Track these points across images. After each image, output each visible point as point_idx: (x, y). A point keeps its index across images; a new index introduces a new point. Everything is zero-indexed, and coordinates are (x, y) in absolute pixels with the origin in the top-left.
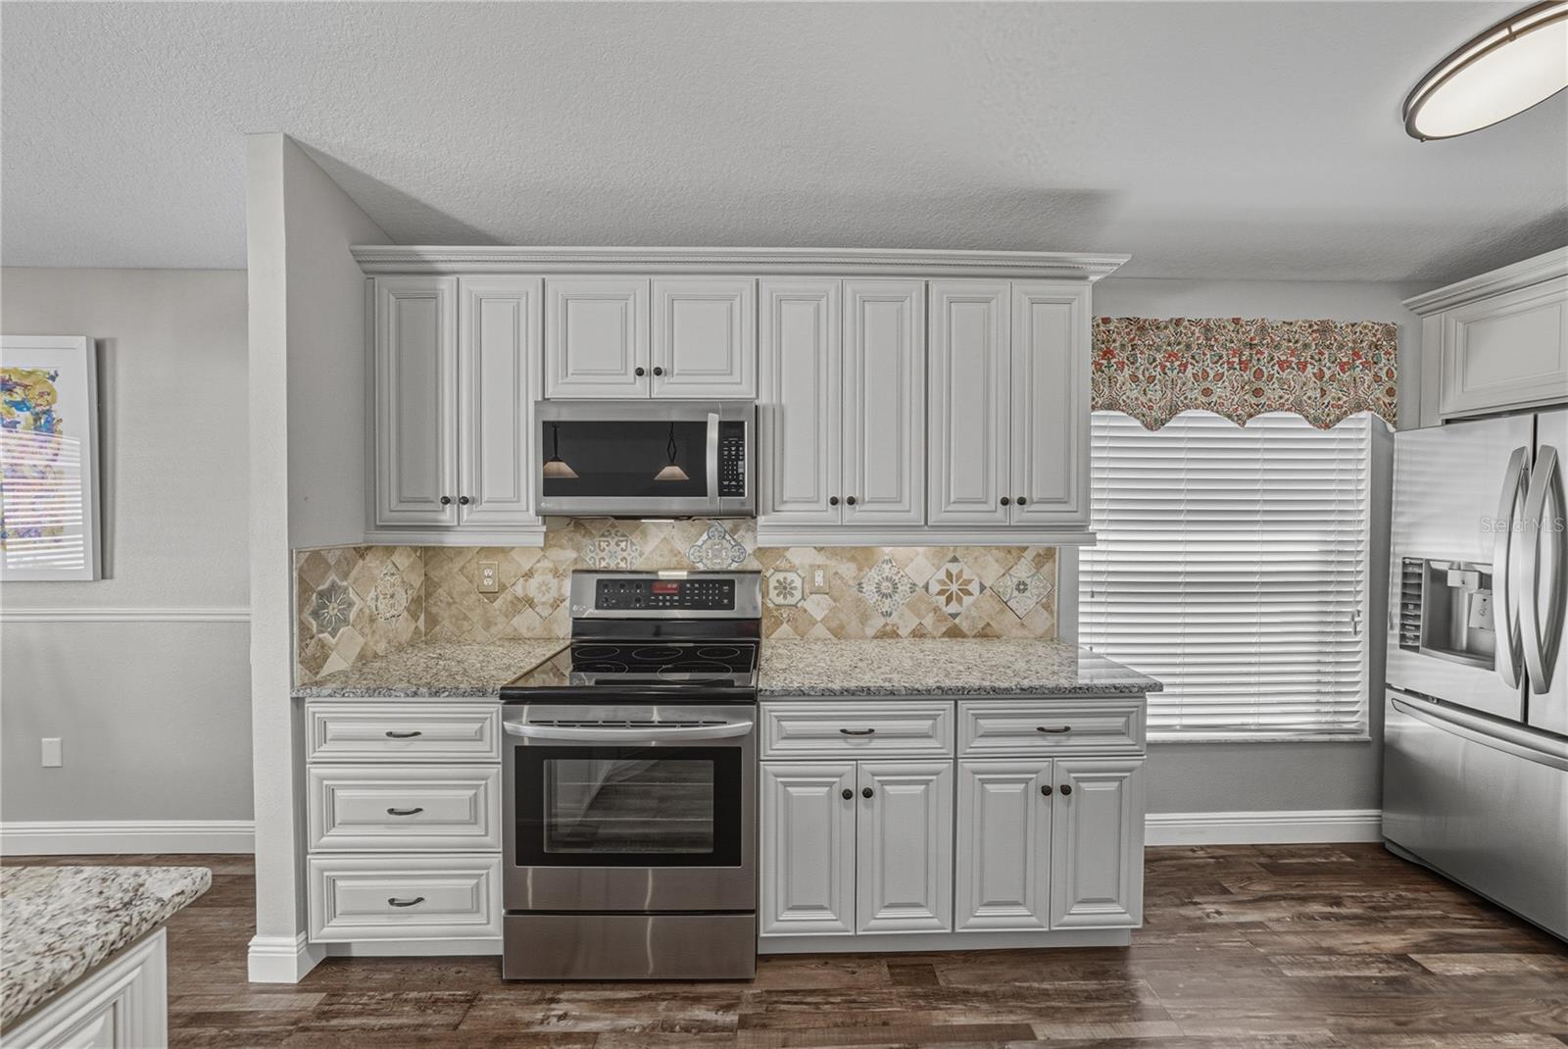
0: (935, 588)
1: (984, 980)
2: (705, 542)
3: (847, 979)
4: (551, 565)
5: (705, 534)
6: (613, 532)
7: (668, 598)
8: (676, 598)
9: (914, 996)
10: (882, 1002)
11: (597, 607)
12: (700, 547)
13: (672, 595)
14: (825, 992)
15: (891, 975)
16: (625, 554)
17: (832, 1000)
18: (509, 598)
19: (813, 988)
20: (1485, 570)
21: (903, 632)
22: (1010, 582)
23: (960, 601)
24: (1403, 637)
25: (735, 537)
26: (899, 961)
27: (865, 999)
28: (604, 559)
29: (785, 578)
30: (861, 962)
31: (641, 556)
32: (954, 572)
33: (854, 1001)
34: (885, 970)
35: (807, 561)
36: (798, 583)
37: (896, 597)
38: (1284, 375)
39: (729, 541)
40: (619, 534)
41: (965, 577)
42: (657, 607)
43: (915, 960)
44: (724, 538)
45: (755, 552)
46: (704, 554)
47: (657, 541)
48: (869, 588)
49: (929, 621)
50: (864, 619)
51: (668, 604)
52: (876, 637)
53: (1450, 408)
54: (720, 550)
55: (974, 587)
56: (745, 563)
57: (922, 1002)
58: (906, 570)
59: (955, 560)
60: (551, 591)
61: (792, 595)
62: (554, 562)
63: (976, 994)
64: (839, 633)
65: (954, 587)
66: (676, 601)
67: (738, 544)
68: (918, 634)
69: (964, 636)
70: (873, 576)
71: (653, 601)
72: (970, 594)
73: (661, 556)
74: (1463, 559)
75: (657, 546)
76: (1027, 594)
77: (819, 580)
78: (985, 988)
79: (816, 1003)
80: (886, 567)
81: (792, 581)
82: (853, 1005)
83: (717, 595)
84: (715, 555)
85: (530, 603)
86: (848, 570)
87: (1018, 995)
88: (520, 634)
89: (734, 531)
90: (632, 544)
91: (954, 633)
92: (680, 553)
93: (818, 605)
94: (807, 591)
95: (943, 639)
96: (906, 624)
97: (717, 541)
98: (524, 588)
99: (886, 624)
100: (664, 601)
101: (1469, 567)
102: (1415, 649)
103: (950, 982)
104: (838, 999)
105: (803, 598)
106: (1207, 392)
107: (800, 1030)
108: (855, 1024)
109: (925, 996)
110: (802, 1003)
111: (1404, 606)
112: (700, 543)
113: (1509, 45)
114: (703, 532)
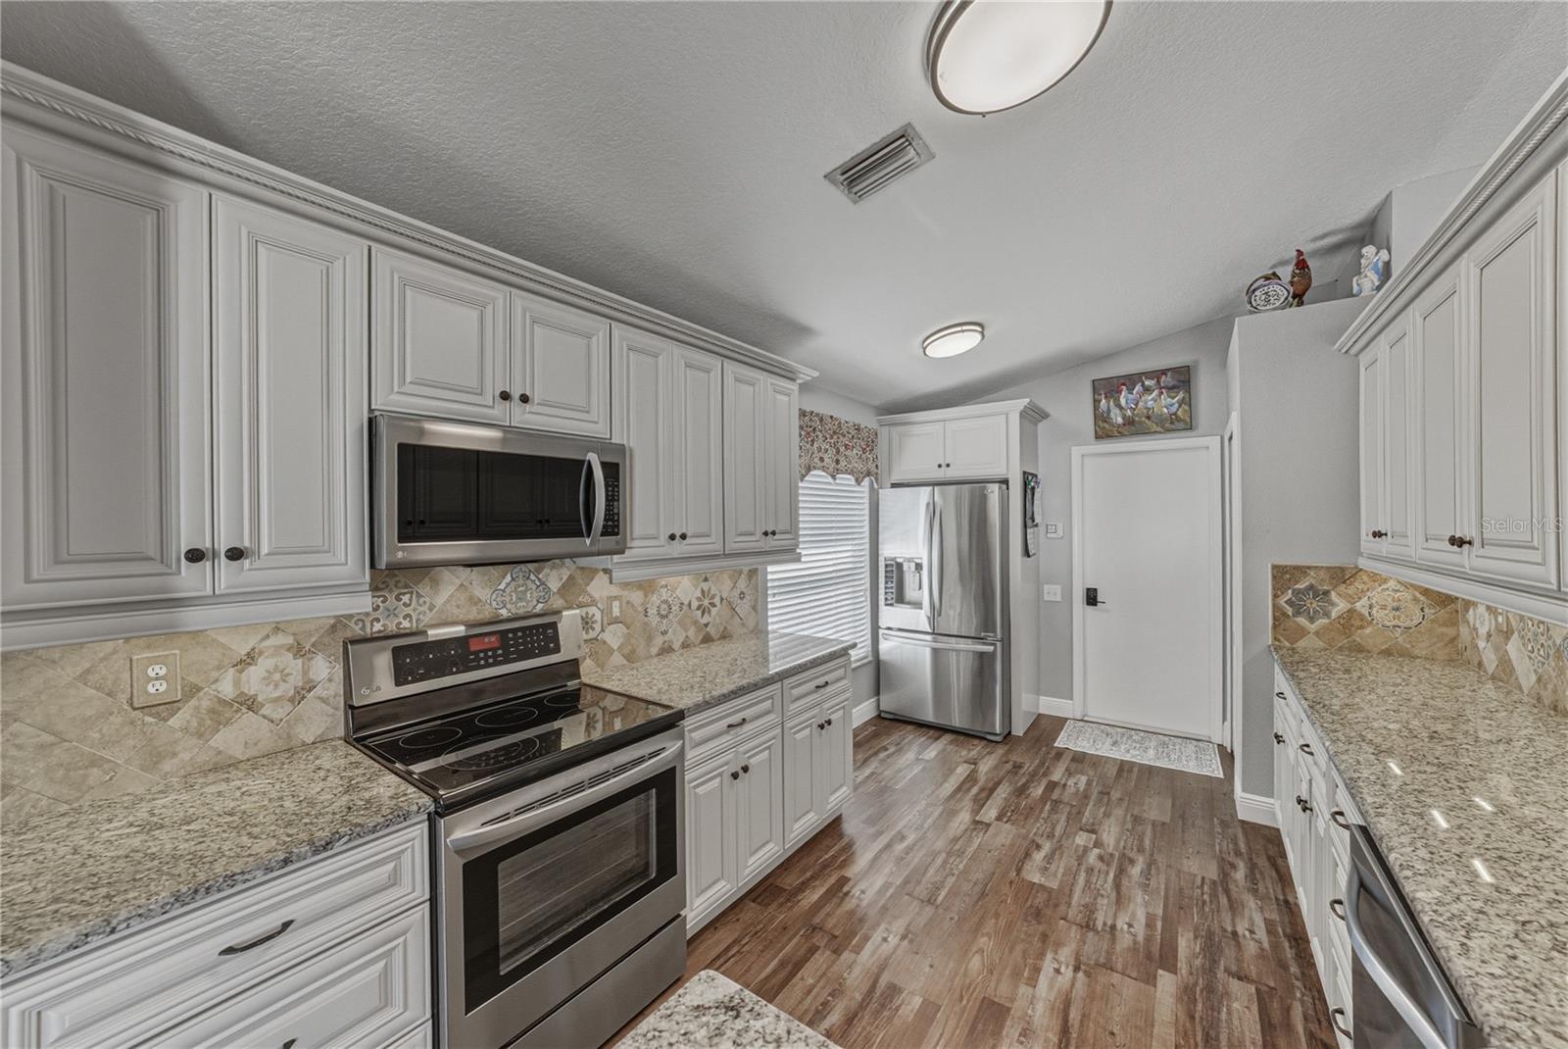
0: (695, 604)
1: (804, 871)
2: (508, 584)
3: (738, 926)
4: (290, 640)
5: (509, 575)
6: (392, 583)
7: (490, 653)
8: (500, 652)
9: (781, 905)
10: (771, 921)
11: (398, 683)
12: (504, 591)
13: (494, 650)
14: (735, 942)
15: (760, 904)
16: (408, 610)
17: (744, 942)
18: (205, 704)
19: (725, 946)
20: (918, 561)
21: (676, 645)
22: (736, 593)
23: (709, 612)
24: (886, 599)
25: (540, 576)
26: (754, 895)
27: (761, 926)
28: (378, 620)
29: (587, 613)
30: (735, 911)
31: (431, 610)
32: (706, 589)
33: (756, 933)
34: (753, 905)
35: (606, 594)
36: (598, 617)
37: (671, 616)
38: (846, 453)
39: (533, 581)
40: (400, 585)
41: (712, 592)
42: (479, 667)
43: (761, 889)
44: (528, 578)
45: (559, 590)
46: (508, 599)
47: (452, 589)
48: (652, 611)
49: (692, 632)
50: (650, 639)
51: (491, 661)
52: (659, 655)
53: (895, 479)
54: (525, 592)
55: (717, 601)
56: (549, 603)
57: (789, 904)
58: (677, 592)
59: (706, 580)
60: (291, 679)
61: (593, 629)
62: (294, 634)
63: (808, 880)
64: (631, 657)
65: (706, 602)
66: (500, 656)
67: (543, 583)
68: (685, 645)
69: (713, 640)
70: (654, 599)
71: (473, 660)
72: (715, 606)
73: (458, 607)
74: (908, 556)
75: (452, 596)
76: (745, 601)
77: (616, 612)
78: (808, 875)
79: (738, 951)
80: (664, 590)
81: (594, 615)
82: (759, 934)
83: (542, 640)
84: (520, 599)
85: (251, 704)
86: (636, 597)
87: (825, 866)
88: (231, 757)
89: (539, 571)
90: (419, 596)
91: (707, 639)
92: (480, 600)
93: (614, 635)
94: (605, 622)
95: (702, 646)
96: (677, 638)
97: (521, 582)
98: (237, 683)
99: (665, 642)
100: (486, 658)
101: (910, 560)
102: (891, 605)
103: (791, 885)
104: (747, 939)
105: (603, 630)
106: (822, 460)
107: (746, 971)
108: (771, 942)
109: (788, 900)
110: (729, 959)
111: (886, 583)
112: (502, 587)
113: (961, 334)
114: (506, 575)
